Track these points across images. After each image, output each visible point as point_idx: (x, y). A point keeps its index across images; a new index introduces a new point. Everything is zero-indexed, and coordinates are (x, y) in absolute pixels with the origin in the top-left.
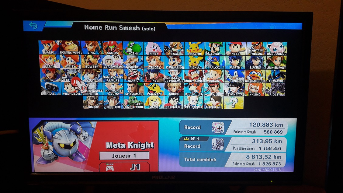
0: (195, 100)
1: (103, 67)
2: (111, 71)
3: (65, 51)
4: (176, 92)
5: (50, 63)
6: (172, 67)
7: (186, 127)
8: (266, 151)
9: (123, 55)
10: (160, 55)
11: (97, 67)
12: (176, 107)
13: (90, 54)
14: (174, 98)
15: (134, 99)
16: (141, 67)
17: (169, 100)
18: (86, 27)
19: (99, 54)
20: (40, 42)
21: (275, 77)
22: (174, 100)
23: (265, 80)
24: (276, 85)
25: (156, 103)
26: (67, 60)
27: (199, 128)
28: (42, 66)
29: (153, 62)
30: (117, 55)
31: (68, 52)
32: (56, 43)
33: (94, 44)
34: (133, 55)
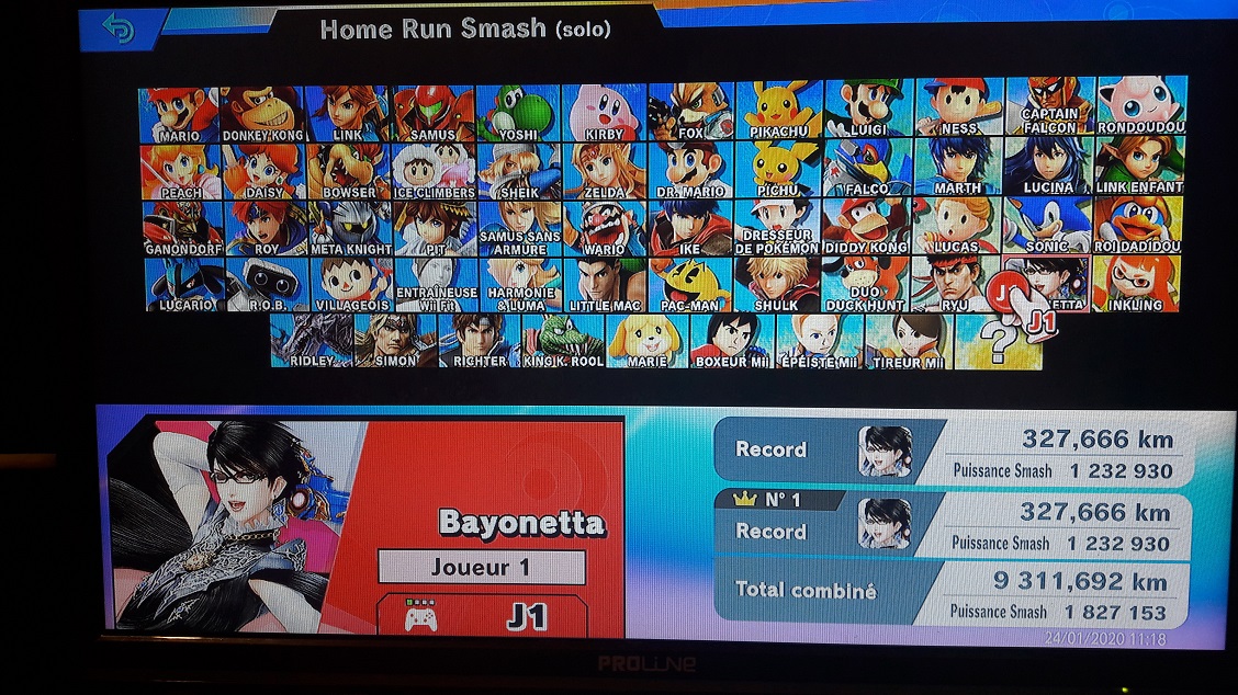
1: (393, 195)
3: (244, 129)
4: (788, 298)
5: (182, 179)
6: (681, 190)
7: (742, 447)
9: (476, 143)
11: (372, 192)
15: (565, 329)
18: (329, 29)
19: (380, 139)
25: (657, 345)
26: (248, 165)
27: (800, 452)
28: (153, 193)
29: (603, 172)
31: (254, 135)
32: (207, 96)
33: (359, 100)
34: (519, 142)
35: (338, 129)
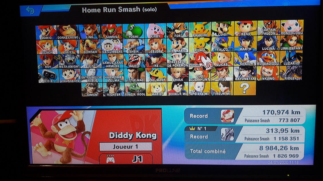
0: (201, 86)
1: (101, 52)
2: (110, 57)
3: (63, 36)
4: (181, 78)
5: (47, 49)
6: (175, 50)
7: (191, 115)
8: (281, 141)
9: (123, 39)
10: (162, 37)
11: (96, 52)
12: (181, 94)
13: (88, 39)
14: (178, 84)
15: (135, 86)
16: (142, 51)
17: (173, 86)
18: (84, 10)
19: (98, 38)
20: (38, 27)
21: (290, 59)
22: (178, 86)
23: (279, 63)
24: (292, 68)
25: (159, 90)
26: (64, 45)
27: (206, 116)
28: (40, 53)
29: (155, 46)
30: (116, 39)
31: (66, 37)
32: (53, 28)
33: (92, 28)
34: (134, 38)
35: (87, 36)
